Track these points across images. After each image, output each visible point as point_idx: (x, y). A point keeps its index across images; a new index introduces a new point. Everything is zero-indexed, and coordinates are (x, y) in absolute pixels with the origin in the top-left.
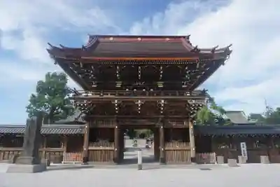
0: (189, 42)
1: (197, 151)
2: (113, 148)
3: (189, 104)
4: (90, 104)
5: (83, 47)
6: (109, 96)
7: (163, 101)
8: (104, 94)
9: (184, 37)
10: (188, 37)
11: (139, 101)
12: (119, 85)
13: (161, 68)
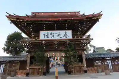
1: (87, 67)
3: (81, 42)
4: (30, 44)
5: (27, 15)
7: (68, 41)
8: (37, 39)
10: (79, 12)
11: (56, 42)
13: (67, 25)
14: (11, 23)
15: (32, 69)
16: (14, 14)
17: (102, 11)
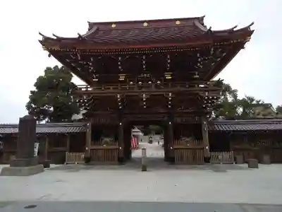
0: (203, 24)
2: (117, 147)
3: (200, 96)
4: (91, 100)
5: (80, 36)
6: (111, 90)
7: (170, 95)
8: (105, 89)
9: (198, 18)
10: (202, 18)
11: (144, 95)
12: (122, 79)
13: (169, 57)
14: (49, 56)
15: (96, 150)
16: (54, 35)
17: (253, 24)
